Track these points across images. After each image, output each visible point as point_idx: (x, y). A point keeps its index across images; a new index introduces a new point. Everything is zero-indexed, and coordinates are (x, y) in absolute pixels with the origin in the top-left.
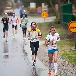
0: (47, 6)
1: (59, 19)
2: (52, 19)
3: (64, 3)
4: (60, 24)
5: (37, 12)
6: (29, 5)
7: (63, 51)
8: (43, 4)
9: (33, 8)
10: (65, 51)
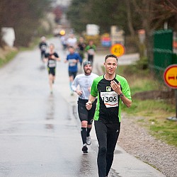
2: (130, 59)
3: (157, 29)
5: (100, 43)
6: (85, 29)
9: (92, 36)
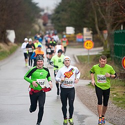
0: (91, 32)
1: (109, 52)
4: (110, 59)
7: (115, 94)
8: (85, 30)
10: (117, 95)
